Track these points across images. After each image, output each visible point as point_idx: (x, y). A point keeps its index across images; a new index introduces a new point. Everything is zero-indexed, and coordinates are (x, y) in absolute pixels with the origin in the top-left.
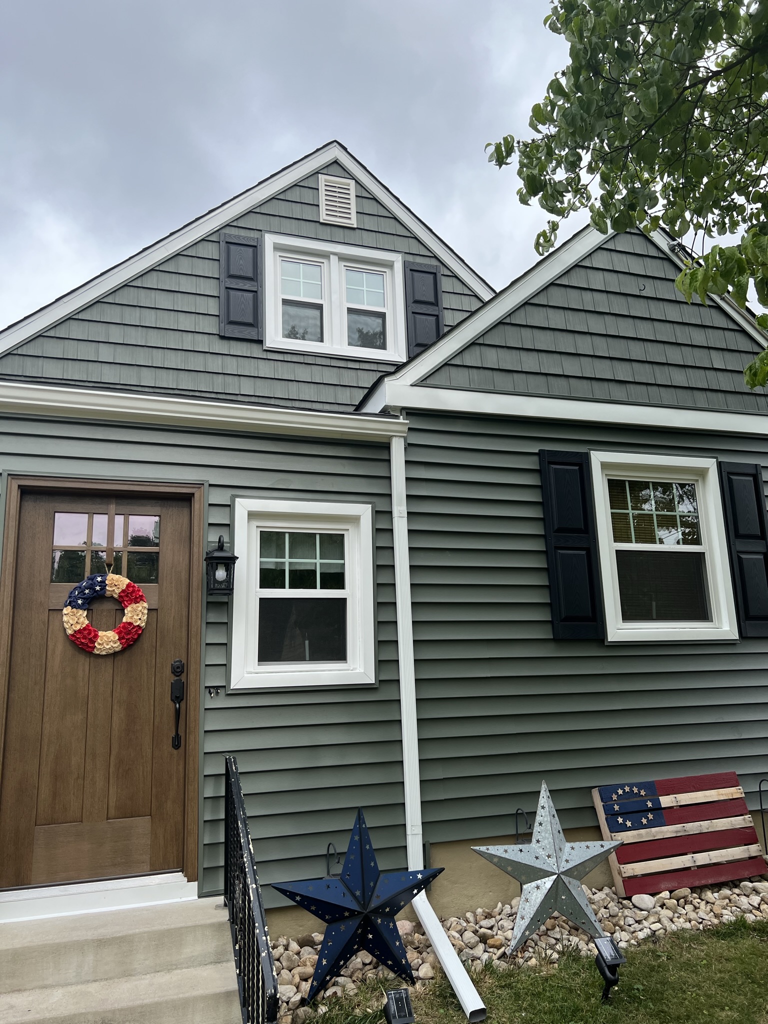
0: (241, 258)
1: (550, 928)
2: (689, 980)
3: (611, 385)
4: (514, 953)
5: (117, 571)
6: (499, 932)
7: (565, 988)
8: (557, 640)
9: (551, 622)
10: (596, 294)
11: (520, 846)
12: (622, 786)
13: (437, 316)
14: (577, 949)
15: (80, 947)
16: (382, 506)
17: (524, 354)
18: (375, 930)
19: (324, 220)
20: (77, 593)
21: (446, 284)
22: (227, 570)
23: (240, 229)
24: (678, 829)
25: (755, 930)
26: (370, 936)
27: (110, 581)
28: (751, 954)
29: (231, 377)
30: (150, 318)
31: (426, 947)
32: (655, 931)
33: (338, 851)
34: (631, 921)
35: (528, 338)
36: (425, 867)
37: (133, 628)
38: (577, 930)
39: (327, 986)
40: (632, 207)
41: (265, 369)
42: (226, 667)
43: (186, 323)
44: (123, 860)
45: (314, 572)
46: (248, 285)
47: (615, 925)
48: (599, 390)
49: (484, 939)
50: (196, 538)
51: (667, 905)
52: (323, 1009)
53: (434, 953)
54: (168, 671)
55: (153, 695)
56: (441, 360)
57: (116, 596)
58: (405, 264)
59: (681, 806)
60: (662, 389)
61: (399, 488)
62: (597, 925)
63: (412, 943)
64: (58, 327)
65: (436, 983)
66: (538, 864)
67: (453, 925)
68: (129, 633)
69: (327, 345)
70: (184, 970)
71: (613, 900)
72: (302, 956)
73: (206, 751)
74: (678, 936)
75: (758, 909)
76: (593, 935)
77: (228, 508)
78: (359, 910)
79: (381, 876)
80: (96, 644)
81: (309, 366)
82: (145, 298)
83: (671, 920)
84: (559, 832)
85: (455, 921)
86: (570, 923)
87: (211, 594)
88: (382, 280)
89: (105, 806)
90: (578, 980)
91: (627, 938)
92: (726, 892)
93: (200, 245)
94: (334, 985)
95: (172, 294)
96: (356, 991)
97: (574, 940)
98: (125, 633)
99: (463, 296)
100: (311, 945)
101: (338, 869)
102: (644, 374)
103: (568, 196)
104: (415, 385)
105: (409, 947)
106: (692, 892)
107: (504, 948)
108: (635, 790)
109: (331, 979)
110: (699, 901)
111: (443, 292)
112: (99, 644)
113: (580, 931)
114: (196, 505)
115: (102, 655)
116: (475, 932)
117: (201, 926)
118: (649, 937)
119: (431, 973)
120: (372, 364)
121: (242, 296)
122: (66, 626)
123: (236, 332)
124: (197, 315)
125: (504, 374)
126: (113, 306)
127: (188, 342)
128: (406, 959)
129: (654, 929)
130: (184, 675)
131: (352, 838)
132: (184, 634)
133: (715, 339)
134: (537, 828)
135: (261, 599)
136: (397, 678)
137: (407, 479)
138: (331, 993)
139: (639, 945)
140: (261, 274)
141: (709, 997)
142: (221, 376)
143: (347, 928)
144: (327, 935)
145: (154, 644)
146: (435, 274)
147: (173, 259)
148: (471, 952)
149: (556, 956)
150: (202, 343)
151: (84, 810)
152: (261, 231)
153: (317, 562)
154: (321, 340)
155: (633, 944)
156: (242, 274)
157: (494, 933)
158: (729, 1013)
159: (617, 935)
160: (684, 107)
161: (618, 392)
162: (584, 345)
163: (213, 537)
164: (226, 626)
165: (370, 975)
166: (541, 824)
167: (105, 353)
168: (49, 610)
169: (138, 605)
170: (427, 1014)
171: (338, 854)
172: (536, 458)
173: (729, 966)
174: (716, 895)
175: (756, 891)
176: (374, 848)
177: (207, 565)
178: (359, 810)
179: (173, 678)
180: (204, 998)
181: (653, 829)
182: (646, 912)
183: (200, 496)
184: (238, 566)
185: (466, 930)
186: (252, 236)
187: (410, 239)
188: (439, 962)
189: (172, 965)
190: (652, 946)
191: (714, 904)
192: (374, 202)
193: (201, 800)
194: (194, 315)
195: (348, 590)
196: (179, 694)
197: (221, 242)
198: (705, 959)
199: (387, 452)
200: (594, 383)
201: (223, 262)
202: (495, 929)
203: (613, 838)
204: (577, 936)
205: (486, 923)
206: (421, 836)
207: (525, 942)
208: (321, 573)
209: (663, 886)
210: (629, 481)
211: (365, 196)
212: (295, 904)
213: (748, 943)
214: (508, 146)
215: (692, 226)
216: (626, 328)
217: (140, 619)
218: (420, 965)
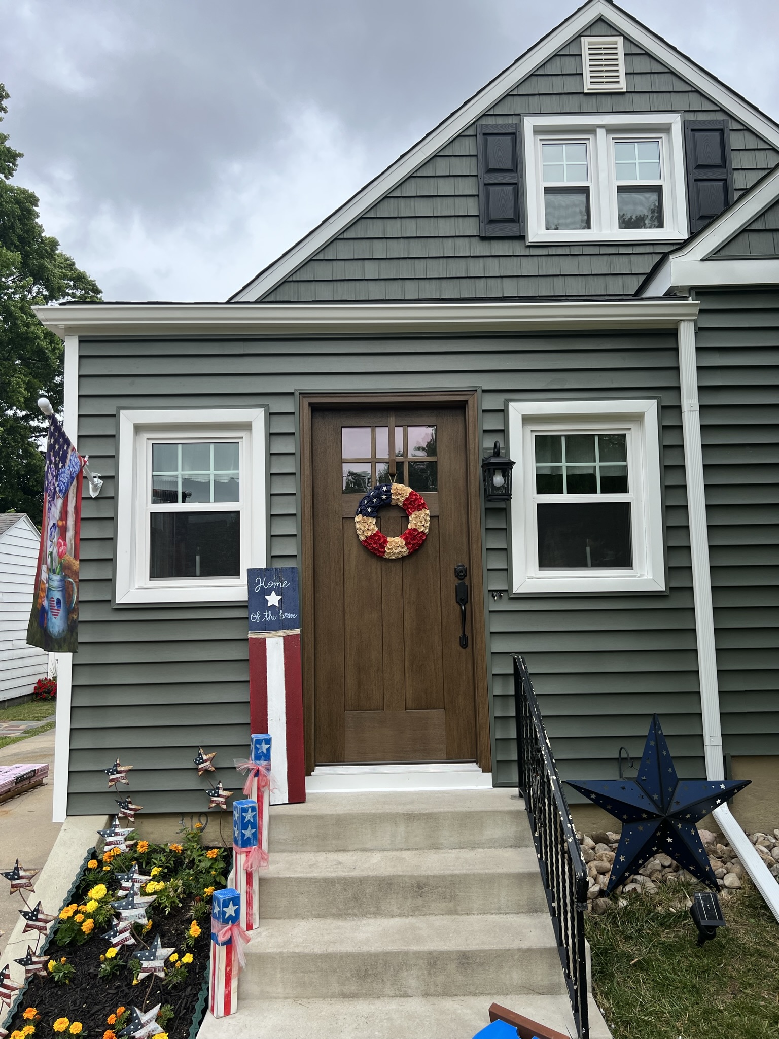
0: (499, 149)
5: (400, 481)
13: (725, 180)
15: (393, 818)
16: (669, 401)
18: (675, 834)
19: (588, 90)
20: (366, 502)
21: (736, 141)
22: (503, 476)
23: (497, 118)
26: (670, 840)
27: (395, 490)
29: (493, 280)
30: (411, 228)
31: (732, 856)
33: (631, 756)
36: (726, 779)
37: (418, 534)
39: (626, 882)
41: (529, 267)
42: (507, 571)
43: (446, 228)
44: (422, 747)
45: (593, 476)
46: (507, 178)
50: (471, 446)
52: (623, 903)
53: (741, 864)
54: (452, 574)
55: (439, 597)
56: (737, 227)
57: (400, 504)
58: (685, 125)
61: (689, 379)
63: (714, 852)
64: (326, 249)
65: (745, 894)
67: (759, 840)
68: (414, 538)
69: (595, 232)
70: (486, 850)
72: (597, 852)
73: (492, 651)
77: (502, 413)
78: (658, 813)
79: (680, 783)
80: (386, 549)
81: (576, 258)
82: (404, 208)
85: (762, 836)
87: (490, 500)
88: (657, 147)
89: (403, 698)
93: (457, 143)
94: (632, 882)
95: (431, 199)
96: (656, 890)
98: (411, 539)
99: (757, 152)
100: (606, 842)
101: (633, 773)
104: (706, 260)
105: (712, 856)
109: (630, 875)
111: (732, 150)
112: (389, 549)
114: (470, 412)
115: (392, 560)
117: (500, 812)
119: (737, 883)
120: (648, 246)
121: (502, 190)
122: (359, 532)
123: (497, 229)
124: (456, 218)
126: (375, 220)
127: (448, 248)
128: (710, 866)
130: (467, 578)
131: (647, 744)
132: (465, 540)
135: (538, 505)
136: (690, 586)
137: (699, 368)
138: (631, 889)
140: (522, 163)
142: (483, 280)
143: (645, 829)
144: (624, 834)
145: (438, 549)
146: (722, 130)
147: (431, 161)
150: (464, 248)
151: (385, 700)
152: (519, 115)
153: (596, 466)
154: (589, 226)
156: (501, 166)
163: (488, 443)
164: (505, 531)
165: (670, 877)
167: (371, 270)
168: (343, 518)
169: (421, 512)
170: (736, 922)
171: (631, 759)
176: (672, 755)
177: (484, 472)
178: (654, 717)
179: (457, 582)
180: (508, 876)
183: (474, 403)
184: (516, 471)
185: (775, 847)
186: (510, 122)
187: (690, 94)
189: (475, 844)
192: (646, 58)
193: (491, 698)
194: (453, 219)
195: (632, 493)
196: (464, 596)
197: (478, 135)
199: (673, 339)
201: (480, 156)
206: (720, 748)
208: (601, 477)
211: (636, 51)
212: (591, 802)
217: (423, 526)
218: (725, 874)
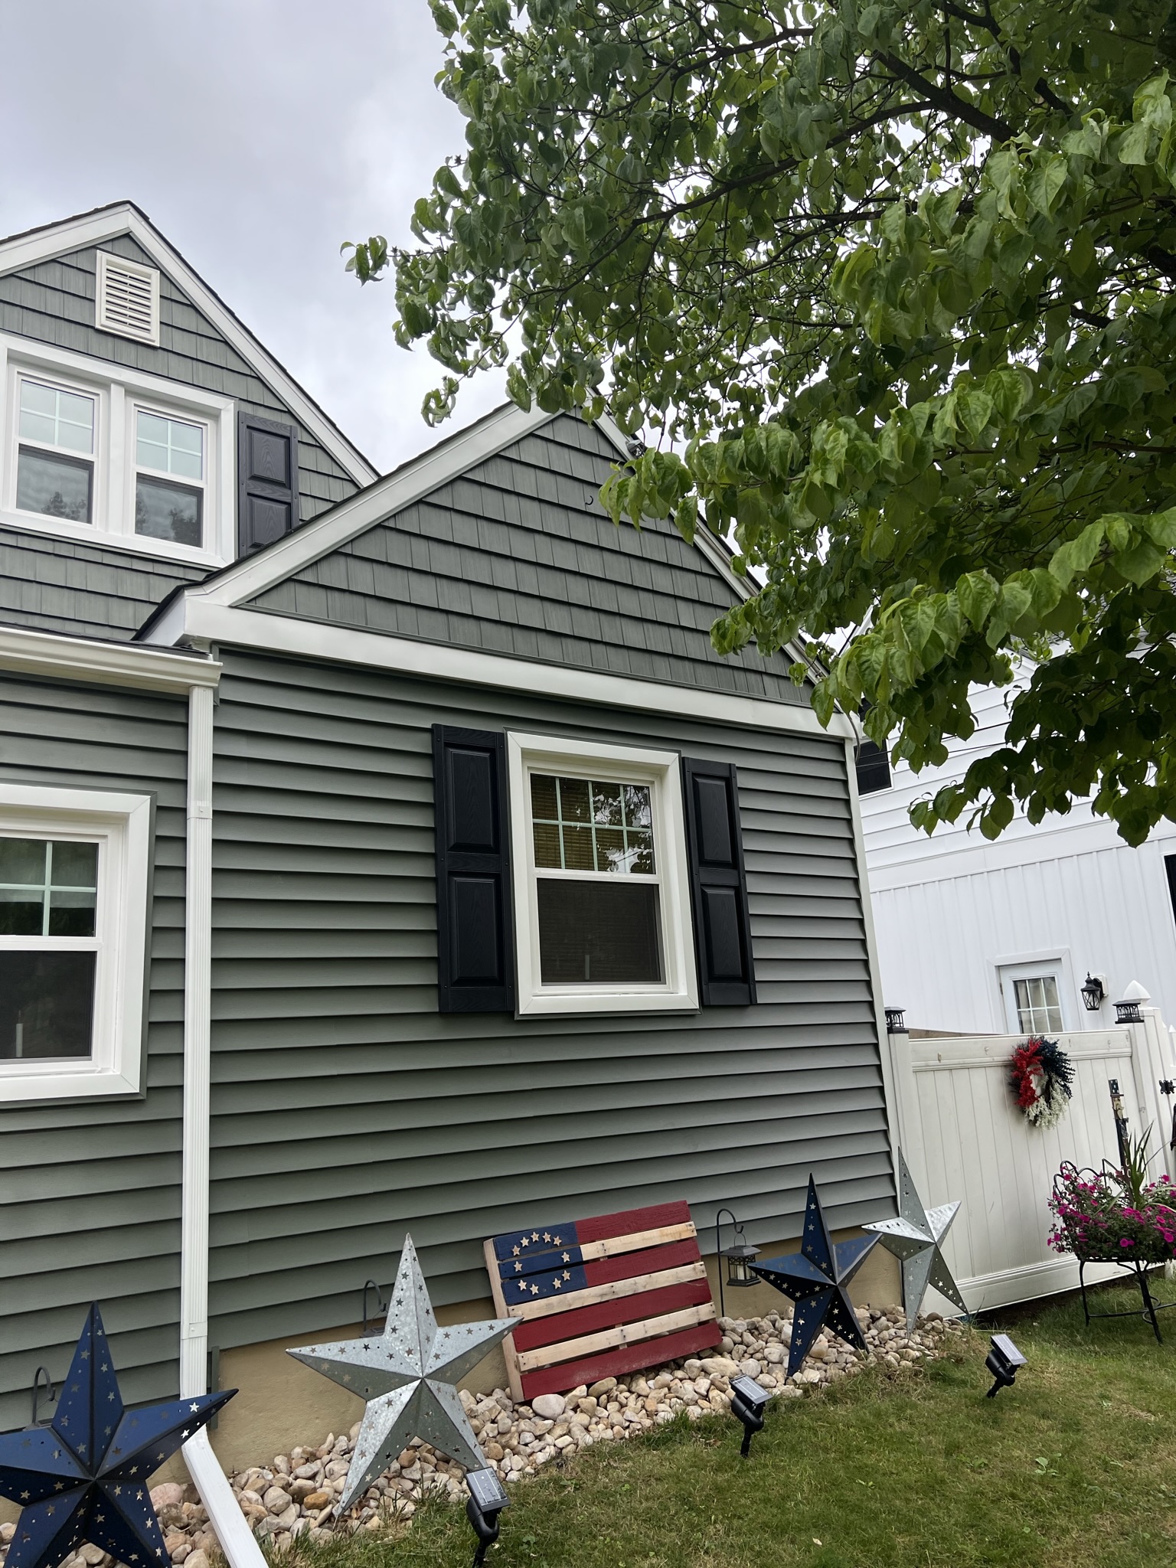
1: (406, 1464)
2: (603, 1518)
3: (541, 637)
4: (346, 1513)
6: (326, 1482)
7: (419, 1557)
8: (446, 1014)
9: (437, 986)
10: (524, 502)
11: (366, 1341)
12: (528, 1234)
13: (289, 504)
14: (445, 1493)
16: (168, 799)
17: (414, 578)
18: (110, 1507)
19: (100, 325)
21: (305, 457)
24: (605, 1291)
25: (699, 1429)
26: (101, 1518)
28: (691, 1467)
31: (201, 1522)
32: (561, 1449)
33: (53, 1380)
34: (528, 1437)
35: (421, 555)
36: (209, 1390)
38: (447, 1462)
40: (567, 379)
45: (38, 907)
47: (504, 1448)
48: (524, 643)
49: (298, 1497)
51: (582, 1406)
53: (212, 1530)
56: (282, 572)
58: (239, 416)
59: (610, 1257)
60: (611, 651)
61: (201, 770)
62: (478, 1451)
63: (177, 1519)
66: (392, 1366)
67: (249, 1481)
69: (98, 529)
71: (505, 1408)
74: (593, 1452)
75: (706, 1397)
76: (470, 1467)
78: (81, 1476)
79: (127, 1414)
81: (62, 560)
83: (587, 1429)
84: (428, 1312)
85: (255, 1472)
86: (438, 1453)
88: (200, 436)
90: (441, 1542)
91: (521, 1464)
92: (665, 1377)
97: (442, 1478)
99: (331, 479)
101: (49, 1411)
102: (587, 624)
103: (474, 347)
104: (236, 607)
105: (172, 1527)
106: (618, 1383)
107: (330, 1506)
108: (547, 1237)
110: (627, 1394)
111: (300, 468)
113: (452, 1463)
116: (286, 1487)
118: (553, 1458)
119: (204, 1565)
120: (176, 568)
125: (382, 604)
128: (164, 1547)
129: (560, 1446)
131: (78, 1355)
133: (685, 585)
134: (393, 1309)
136: (178, 1083)
137: (216, 757)
139: (537, 1473)
141: (628, 1540)
143: (58, 1509)
144: (22, 1525)
146: (288, 438)
148: (276, 1520)
149: (411, 1507)
153: (45, 890)
154: (88, 519)
155: (528, 1473)
157: (318, 1485)
158: (654, 1561)
159: (506, 1462)
160: (640, 248)
161: (550, 648)
162: (505, 574)
166: (400, 1302)
171: (54, 1384)
172: (427, 737)
173: (659, 1488)
174: (651, 1383)
175: (705, 1371)
176: (116, 1368)
178: (93, 1307)
181: (569, 1295)
182: (551, 1421)
185: (271, 1486)
187: (250, 379)
188: (219, 1545)
190: (554, 1471)
191: (647, 1397)
192: (191, 310)
195: (101, 937)
198: (628, 1482)
199: (182, 712)
200: (516, 631)
202: (319, 1478)
203: (511, 1313)
204: (447, 1471)
205: (304, 1470)
206: (204, 1340)
207: (366, 1492)
208: (51, 910)
209: (578, 1379)
210: (561, 779)
211: (175, 298)
213: (687, 1450)
214: (377, 253)
215: (647, 421)
216: (564, 556)
218: (188, 1554)
